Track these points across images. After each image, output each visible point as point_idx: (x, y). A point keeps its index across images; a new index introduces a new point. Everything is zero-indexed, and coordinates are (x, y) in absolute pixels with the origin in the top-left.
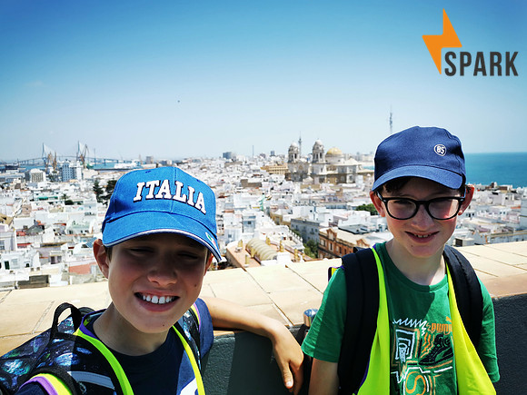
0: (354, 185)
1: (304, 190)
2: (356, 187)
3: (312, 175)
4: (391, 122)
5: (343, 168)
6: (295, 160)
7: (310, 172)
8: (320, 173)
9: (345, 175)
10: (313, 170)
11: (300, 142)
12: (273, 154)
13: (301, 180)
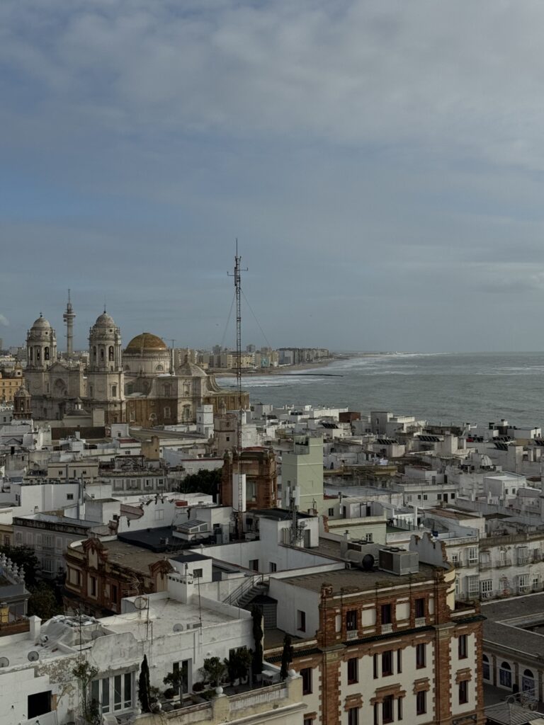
0: (193, 428)
1: (61, 442)
2: (196, 434)
3: (89, 403)
5: (169, 383)
6: (45, 364)
7: (83, 393)
9: (173, 402)
10: (90, 389)
11: (68, 317)
13: (59, 418)
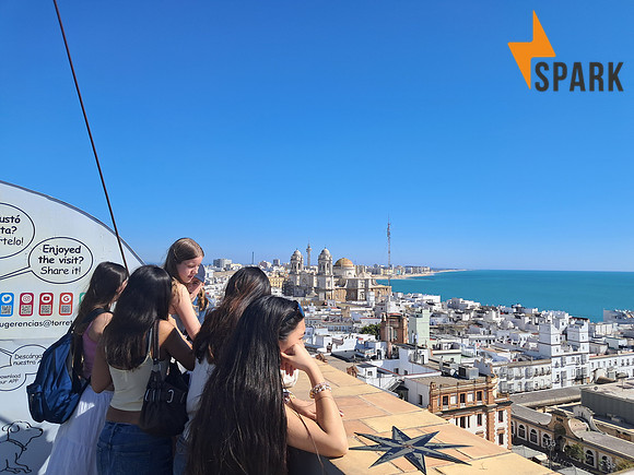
0: (365, 303)
1: (306, 308)
2: (367, 306)
3: (318, 290)
4: (389, 234)
5: (354, 281)
6: (298, 271)
7: (315, 285)
8: (327, 288)
9: (356, 290)
10: (318, 283)
12: (275, 263)
13: (304, 296)
